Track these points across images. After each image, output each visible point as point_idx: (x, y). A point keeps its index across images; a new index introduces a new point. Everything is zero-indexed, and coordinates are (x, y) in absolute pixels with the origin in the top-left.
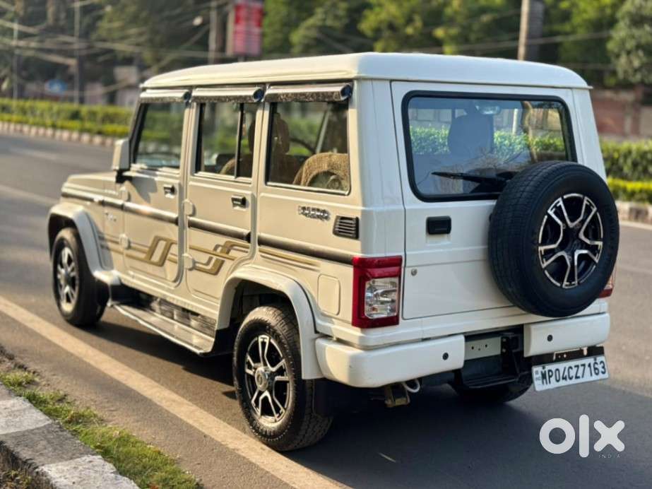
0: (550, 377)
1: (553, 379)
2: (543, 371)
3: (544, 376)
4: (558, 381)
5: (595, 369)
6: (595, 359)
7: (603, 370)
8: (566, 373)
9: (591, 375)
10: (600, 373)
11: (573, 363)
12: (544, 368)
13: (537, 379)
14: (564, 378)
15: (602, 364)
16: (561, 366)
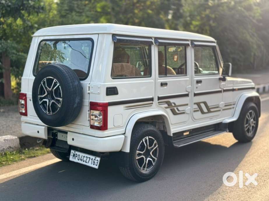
0: (76, 157)
1: (77, 158)
2: (74, 153)
3: (74, 155)
4: (79, 160)
5: (94, 162)
6: (95, 158)
7: (97, 164)
8: (82, 158)
9: (92, 164)
10: (95, 165)
11: (86, 155)
12: (75, 152)
13: (72, 155)
14: (81, 160)
15: (97, 161)
16: (81, 154)
